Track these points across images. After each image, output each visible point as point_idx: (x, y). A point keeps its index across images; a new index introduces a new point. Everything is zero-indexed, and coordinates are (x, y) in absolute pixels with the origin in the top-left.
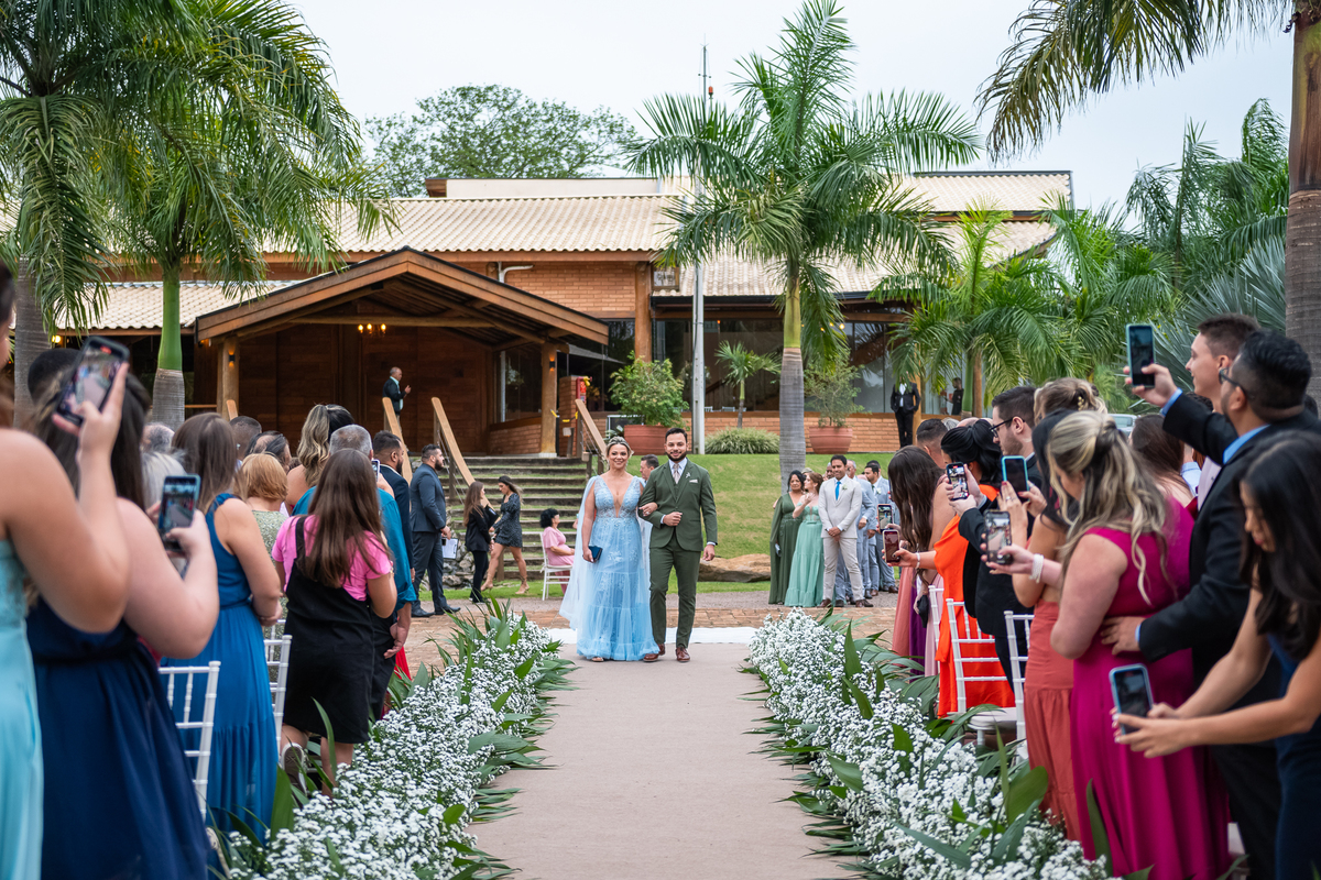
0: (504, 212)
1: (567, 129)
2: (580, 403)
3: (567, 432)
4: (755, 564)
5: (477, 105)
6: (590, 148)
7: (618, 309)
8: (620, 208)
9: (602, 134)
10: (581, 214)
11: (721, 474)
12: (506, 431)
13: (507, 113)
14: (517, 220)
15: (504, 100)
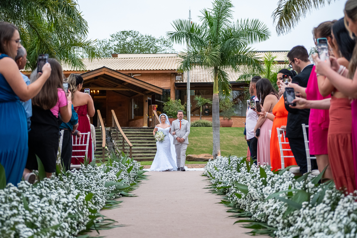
0: (133, 61)
1: (152, 42)
2: (155, 112)
3: (151, 120)
4: (205, 156)
5: (127, 36)
6: (158, 48)
7: (166, 87)
8: (166, 60)
9: (162, 44)
10: (155, 61)
11: (195, 132)
12: (134, 121)
13: (135, 38)
14: (137, 63)
15: (134, 34)
